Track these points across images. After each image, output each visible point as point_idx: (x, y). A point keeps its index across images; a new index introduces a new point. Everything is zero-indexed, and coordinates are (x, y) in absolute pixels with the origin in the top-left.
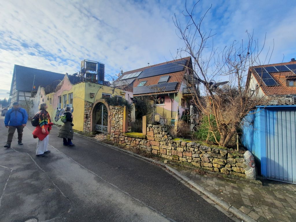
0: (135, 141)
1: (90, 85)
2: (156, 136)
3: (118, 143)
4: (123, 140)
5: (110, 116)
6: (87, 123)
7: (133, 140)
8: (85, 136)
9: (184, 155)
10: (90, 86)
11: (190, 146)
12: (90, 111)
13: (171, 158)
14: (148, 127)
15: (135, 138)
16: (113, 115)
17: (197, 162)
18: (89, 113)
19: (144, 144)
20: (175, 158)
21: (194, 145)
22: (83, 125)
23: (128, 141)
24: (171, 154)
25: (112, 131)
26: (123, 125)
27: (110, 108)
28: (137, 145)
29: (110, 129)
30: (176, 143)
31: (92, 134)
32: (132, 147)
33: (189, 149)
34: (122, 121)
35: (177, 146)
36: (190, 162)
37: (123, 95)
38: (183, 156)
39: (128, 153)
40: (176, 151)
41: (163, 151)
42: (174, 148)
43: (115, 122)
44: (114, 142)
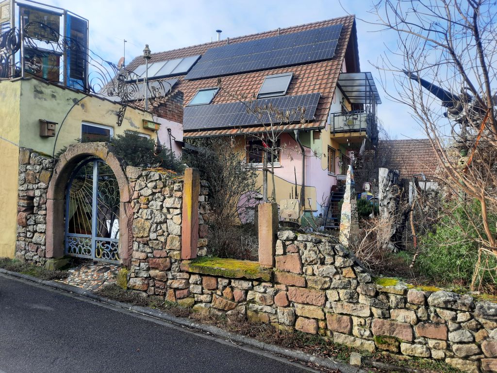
0: (228, 290)
1: (38, 92)
2: (309, 272)
3: (162, 297)
4: (181, 286)
5: (129, 202)
6: (31, 228)
7: (220, 287)
8: (27, 276)
9: (417, 335)
10: (40, 95)
11: (442, 305)
12: (43, 185)
13: (370, 346)
14: (279, 243)
15: (230, 279)
16: (143, 200)
17: (466, 358)
18: (38, 193)
19: (263, 299)
20: (384, 347)
21: (455, 301)
22: (14, 236)
23: (203, 289)
24: (367, 333)
25: (137, 255)
26: (180, 236)
27: (129, 175)
28: (239, 302)
29: (130, 249)
30: (386, 294)
31: (52, 268)
32: (219, 310)
33: (437, 315)
34: (177, 219)
35: (393, 305)
36: (440, 358)
37: (153, 130)
38: (414, 337)
39: (211, 334)
40: (387, 322)
41: (339, 321)
42: (380, 311)
43: (148, 224)
44: (144, 294)
